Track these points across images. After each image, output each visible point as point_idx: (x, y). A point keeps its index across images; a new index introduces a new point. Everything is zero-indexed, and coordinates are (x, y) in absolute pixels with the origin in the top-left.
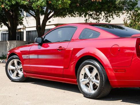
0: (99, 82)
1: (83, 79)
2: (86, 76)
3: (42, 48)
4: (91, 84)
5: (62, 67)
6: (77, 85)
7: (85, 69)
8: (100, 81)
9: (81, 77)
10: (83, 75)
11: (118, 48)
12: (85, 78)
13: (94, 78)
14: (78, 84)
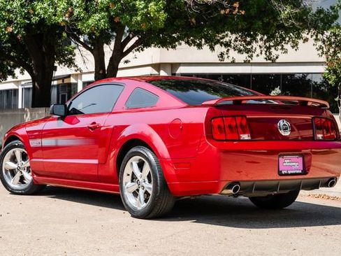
0: (151, 186)
1: (129, 184)
2: (134, 178)
4: (141, 193)
5: (96, 162)
6: (119, 195)
7: (132, 163)
8: (153, 186)
9: (126, 179)
10: (128, 175)
11: (180, 125)
12: (132, 181)
13: (146, 180)
14: (120, 193)
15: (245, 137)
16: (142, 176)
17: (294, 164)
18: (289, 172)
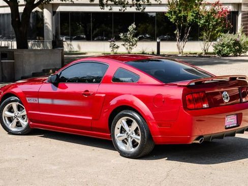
0: (139, 138)
1: (119, 134)
2: (122, 130)
3: (58, 90)
5: (91, 118)
6: (111, 141)
7: (121, 121)
8: (142, 137)
9: (117, 132)
10: (118, 129)
12: (121, 133)
13: (134, 132)
14: (112, 139)
15: (205, 106)
16: (130, 130)
17: (232, 120)
18: (230, 126)
